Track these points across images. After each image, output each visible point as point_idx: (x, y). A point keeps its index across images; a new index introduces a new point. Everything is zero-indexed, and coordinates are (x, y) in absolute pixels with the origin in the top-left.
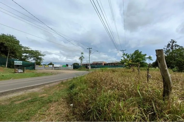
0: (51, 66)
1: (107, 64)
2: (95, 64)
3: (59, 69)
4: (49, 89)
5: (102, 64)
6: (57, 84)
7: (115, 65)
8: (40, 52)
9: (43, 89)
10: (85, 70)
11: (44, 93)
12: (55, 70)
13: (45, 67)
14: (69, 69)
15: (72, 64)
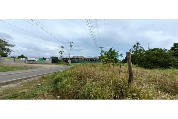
0: (24, 59)
1: (87, 59)
2: (75, 58)
3: (34, 62)
4: (29, 84)
5: (81, 58)
6: (37, 78)
7: (94, 60)
8: (6, 41)
9: (21, 85)
10: (65, 65)
11: (23, 89)
12: (29, 63)
13: (14, 60)
14: (47, 63)
15: (50, 58)
